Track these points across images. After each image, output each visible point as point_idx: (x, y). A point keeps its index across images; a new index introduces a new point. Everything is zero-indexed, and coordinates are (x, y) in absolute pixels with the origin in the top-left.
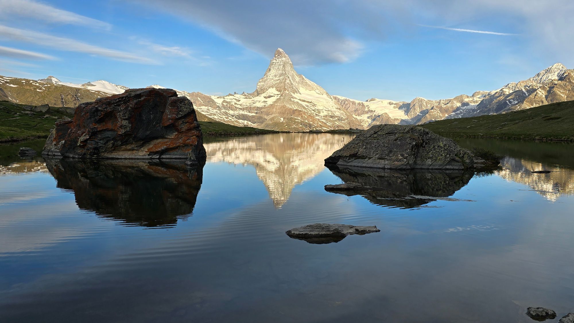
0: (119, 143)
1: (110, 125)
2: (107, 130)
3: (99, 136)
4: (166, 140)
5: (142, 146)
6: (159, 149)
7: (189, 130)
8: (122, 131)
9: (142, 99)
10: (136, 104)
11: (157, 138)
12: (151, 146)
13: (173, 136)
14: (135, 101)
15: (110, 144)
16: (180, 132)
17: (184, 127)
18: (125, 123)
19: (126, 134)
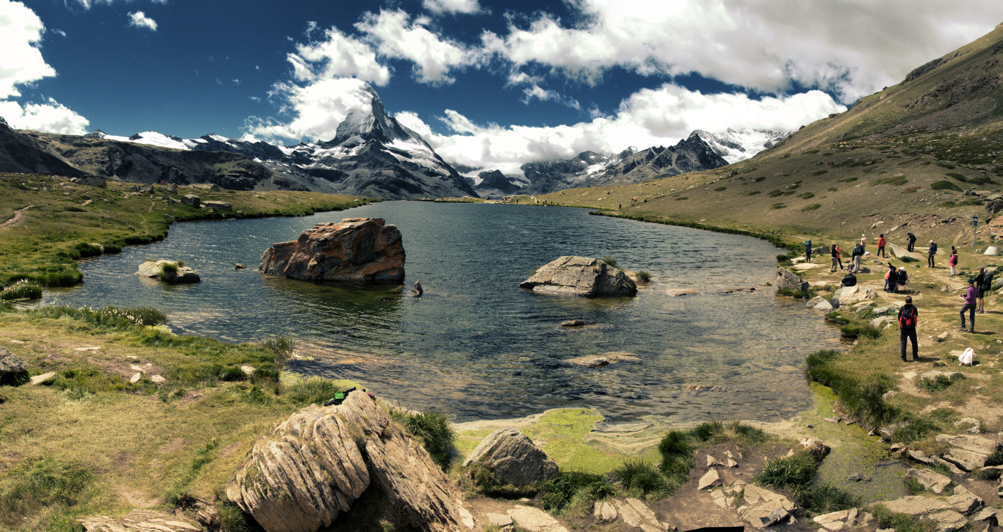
0: (342, 267)
1: (335, 253)
2: (333, 257)
3: (326, 262)
4: (376, 264)
5: (357, 270)
6: (372, 272)
7: (396, 254)
8: (346, 259)
9: (362, 230)
10: (358, 234)
11: (369, 262)
12: (365, 269)
13: (382, 260)
14: (357, 232)
15: (334, 269)
16: (388, 257)
17: (393, 252)
18: (349, 251)
19: (349, 261)
